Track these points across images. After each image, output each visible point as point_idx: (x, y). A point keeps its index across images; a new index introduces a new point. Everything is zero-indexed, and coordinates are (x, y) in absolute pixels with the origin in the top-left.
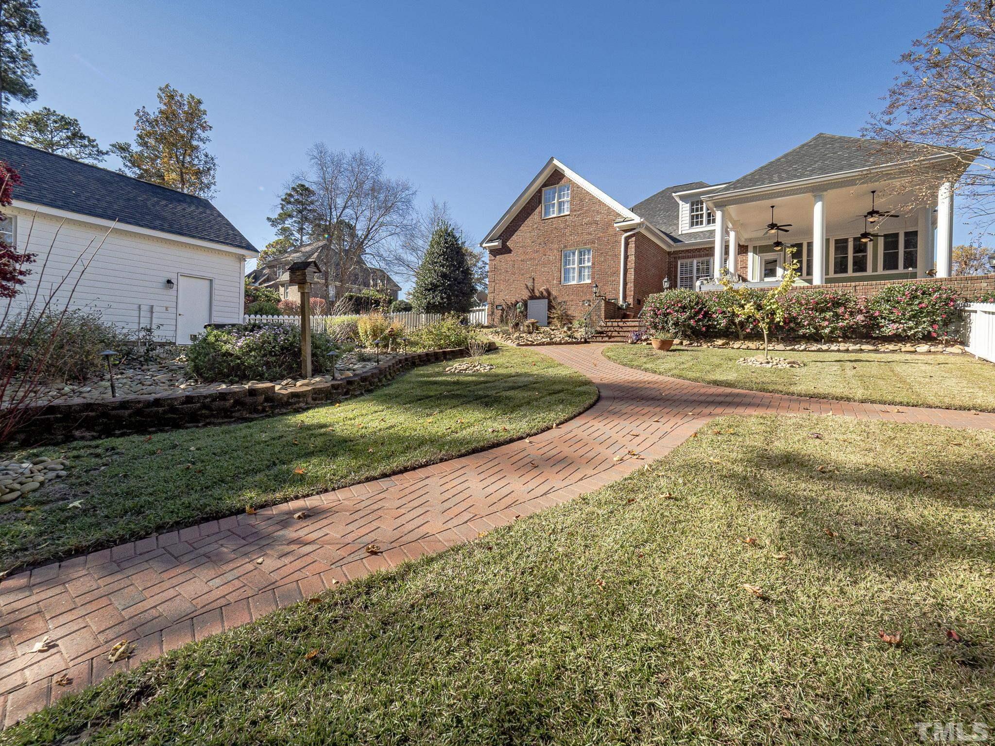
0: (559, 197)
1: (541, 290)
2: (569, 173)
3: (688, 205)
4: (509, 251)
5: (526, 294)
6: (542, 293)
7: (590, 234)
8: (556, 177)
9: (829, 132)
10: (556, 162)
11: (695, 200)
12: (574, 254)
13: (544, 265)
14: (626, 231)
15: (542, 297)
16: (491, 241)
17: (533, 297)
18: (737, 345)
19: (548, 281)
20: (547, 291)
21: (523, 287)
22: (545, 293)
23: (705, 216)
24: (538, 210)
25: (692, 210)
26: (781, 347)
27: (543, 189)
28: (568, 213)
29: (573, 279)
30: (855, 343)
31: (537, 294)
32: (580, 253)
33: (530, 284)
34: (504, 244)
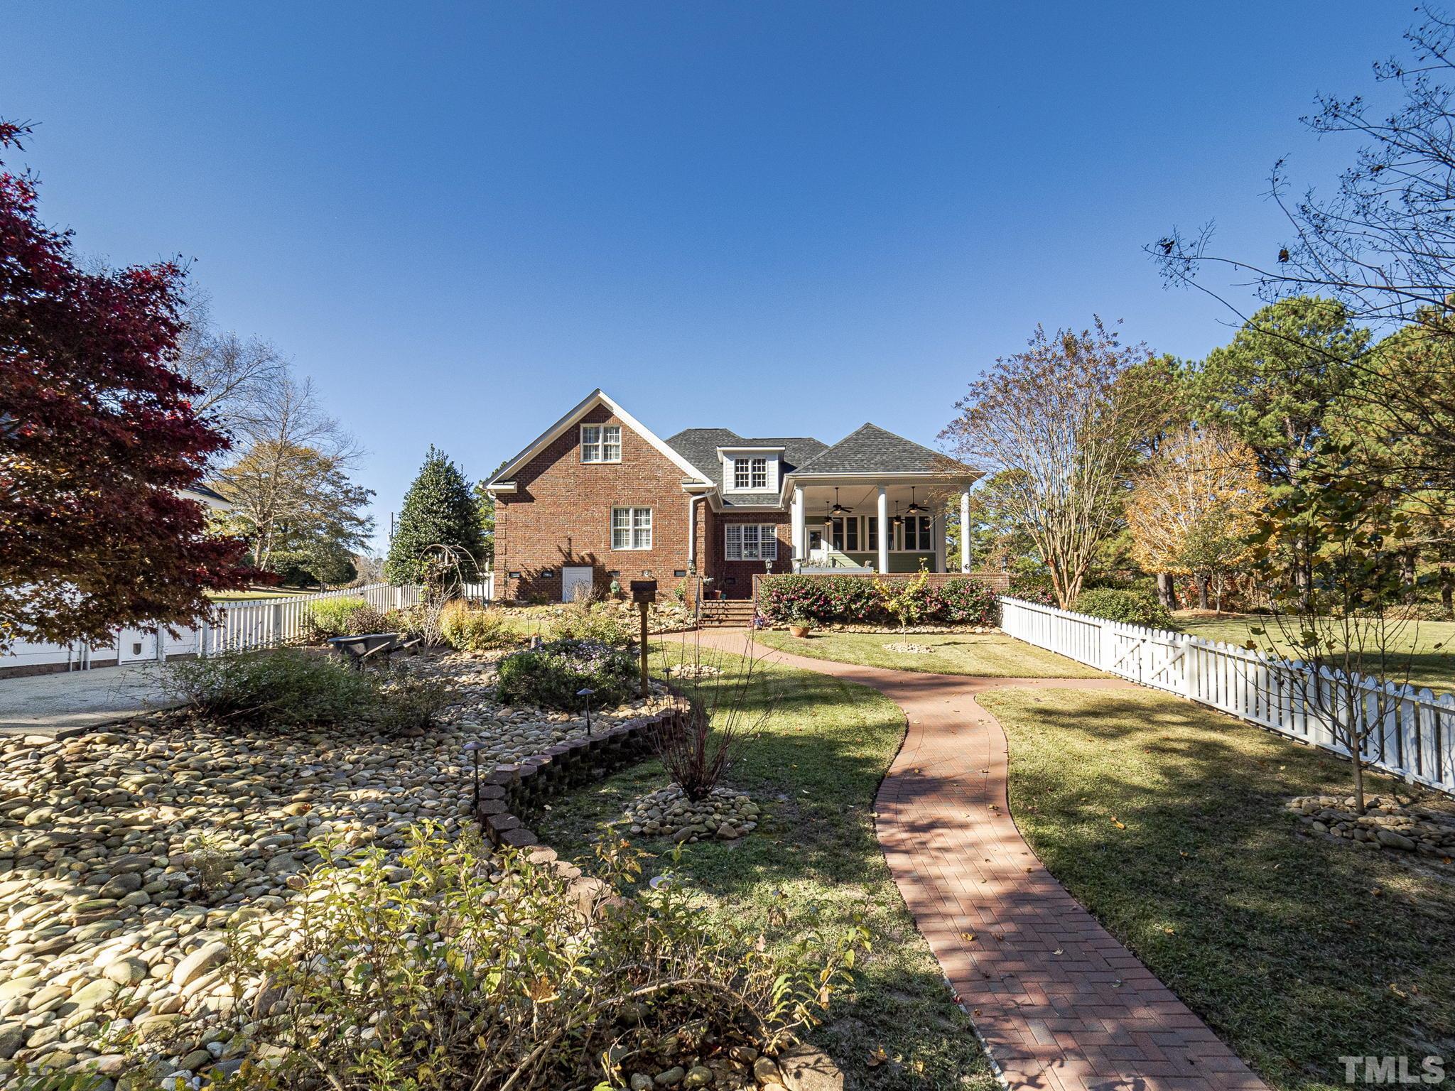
0: (605, 439)
1: (583, 554)
2: (618, 411)
3: (733, 463)
4: (530, 499)
5: (558, 559)
6: (583, 558)
7: (649, 491)
8: (601, 414)
9: (878, 424)
10: (602, 395)
11: (740, 458)
12: (627, 511)
13: (586, 522)
14: (694, 494)
15: (582, 564)
16: (502, 481)
17: (569, 563)
18: (851, 628)
19: (592, 543)
20: (591, 555)
21: (554, 548)
22: (587, 559)
23: (750, 477)
24: (574, 451)
25: (737, 469)
26: (886, 630)
27: (582, 426)
28: (619, 461)
29: (627, 544)
30: (936, 626)
31: (576, 559)
32: (636, 512)
33: (565, 547)
34: (521, 488)
